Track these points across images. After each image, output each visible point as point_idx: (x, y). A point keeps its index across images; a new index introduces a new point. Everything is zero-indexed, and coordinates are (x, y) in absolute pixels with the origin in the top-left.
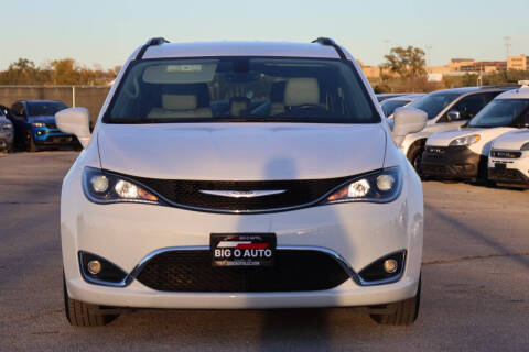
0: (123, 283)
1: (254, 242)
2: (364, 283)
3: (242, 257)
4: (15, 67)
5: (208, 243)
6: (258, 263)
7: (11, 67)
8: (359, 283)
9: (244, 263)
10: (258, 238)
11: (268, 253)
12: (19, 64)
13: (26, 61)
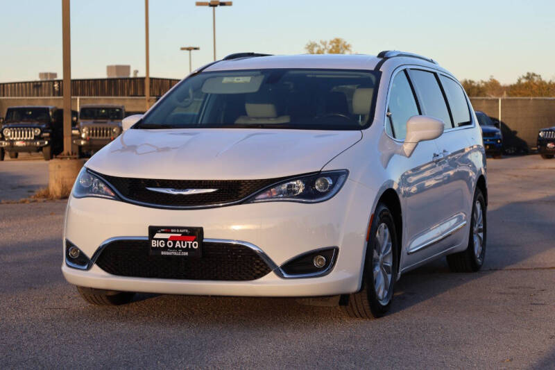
0: (86, 267)
1: (184, 234)
2: (285, 276)
3: (173, 248)
4: (524, 81)
5: (147, 235)
6: (186, 254)
7: (519, 81)
8: (281, 276)
9: (175, 254)
10: (187, 231)
11: (195, 245)
12: (527, 78)
13: (534, 75)
